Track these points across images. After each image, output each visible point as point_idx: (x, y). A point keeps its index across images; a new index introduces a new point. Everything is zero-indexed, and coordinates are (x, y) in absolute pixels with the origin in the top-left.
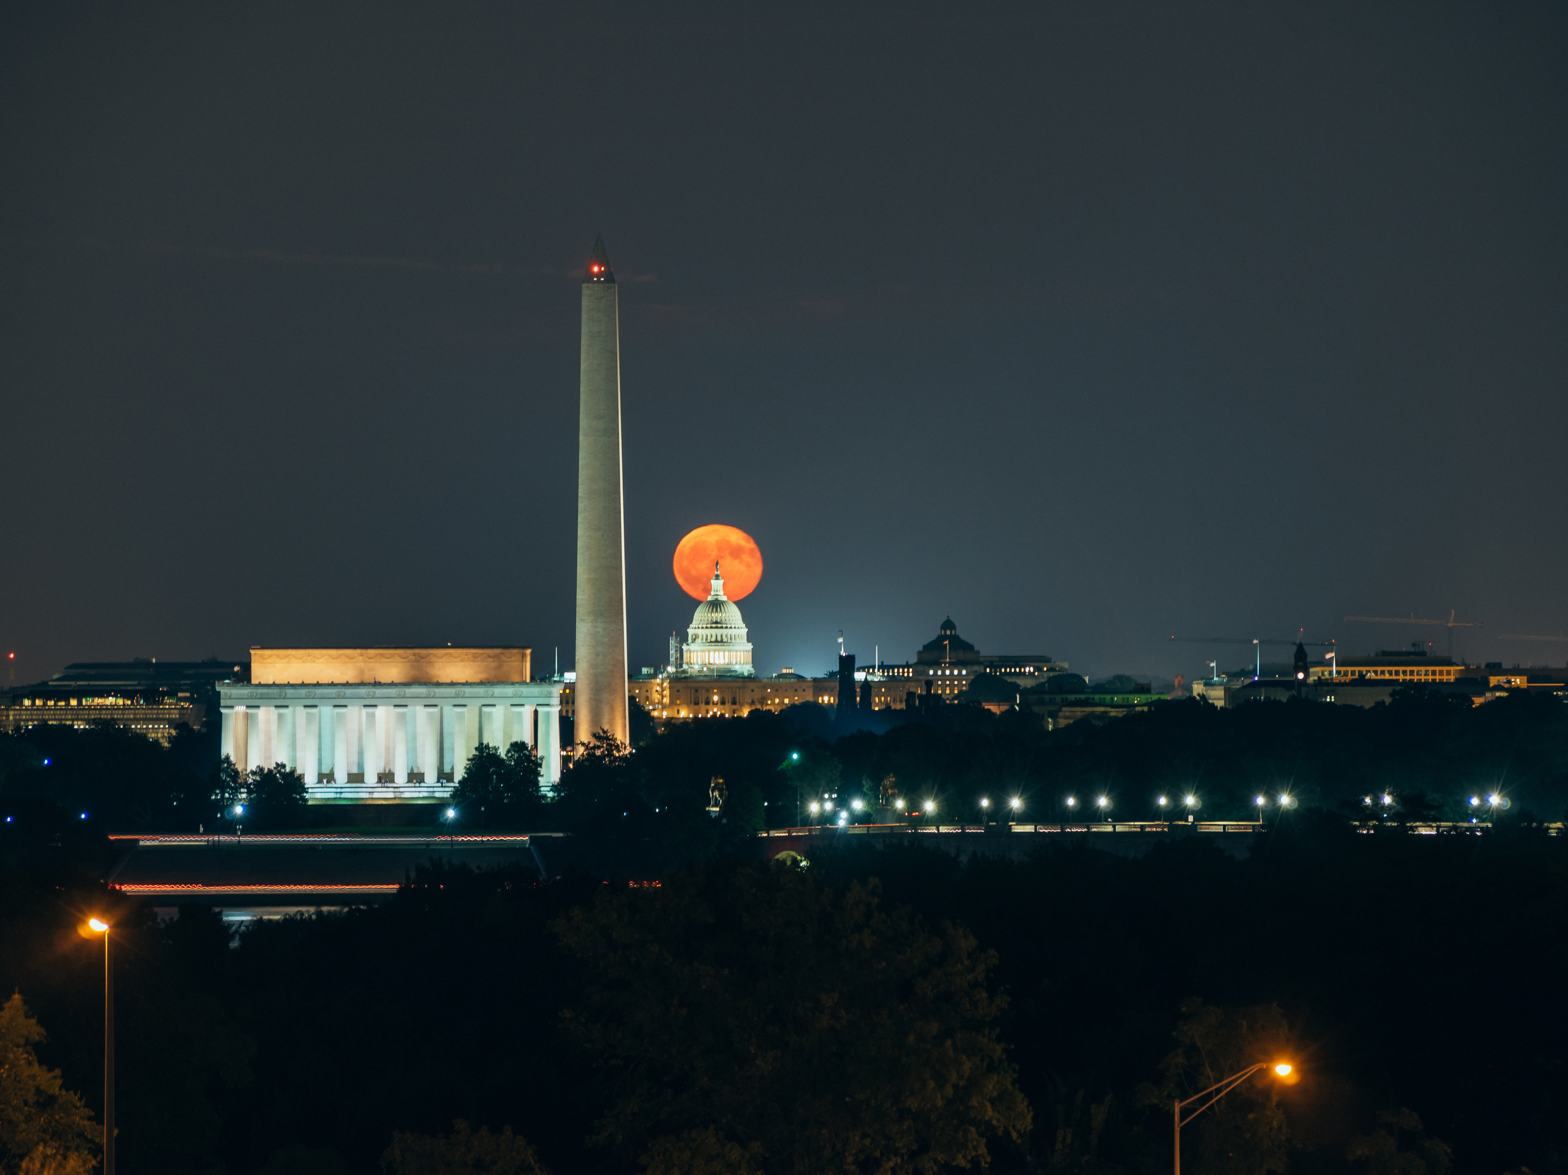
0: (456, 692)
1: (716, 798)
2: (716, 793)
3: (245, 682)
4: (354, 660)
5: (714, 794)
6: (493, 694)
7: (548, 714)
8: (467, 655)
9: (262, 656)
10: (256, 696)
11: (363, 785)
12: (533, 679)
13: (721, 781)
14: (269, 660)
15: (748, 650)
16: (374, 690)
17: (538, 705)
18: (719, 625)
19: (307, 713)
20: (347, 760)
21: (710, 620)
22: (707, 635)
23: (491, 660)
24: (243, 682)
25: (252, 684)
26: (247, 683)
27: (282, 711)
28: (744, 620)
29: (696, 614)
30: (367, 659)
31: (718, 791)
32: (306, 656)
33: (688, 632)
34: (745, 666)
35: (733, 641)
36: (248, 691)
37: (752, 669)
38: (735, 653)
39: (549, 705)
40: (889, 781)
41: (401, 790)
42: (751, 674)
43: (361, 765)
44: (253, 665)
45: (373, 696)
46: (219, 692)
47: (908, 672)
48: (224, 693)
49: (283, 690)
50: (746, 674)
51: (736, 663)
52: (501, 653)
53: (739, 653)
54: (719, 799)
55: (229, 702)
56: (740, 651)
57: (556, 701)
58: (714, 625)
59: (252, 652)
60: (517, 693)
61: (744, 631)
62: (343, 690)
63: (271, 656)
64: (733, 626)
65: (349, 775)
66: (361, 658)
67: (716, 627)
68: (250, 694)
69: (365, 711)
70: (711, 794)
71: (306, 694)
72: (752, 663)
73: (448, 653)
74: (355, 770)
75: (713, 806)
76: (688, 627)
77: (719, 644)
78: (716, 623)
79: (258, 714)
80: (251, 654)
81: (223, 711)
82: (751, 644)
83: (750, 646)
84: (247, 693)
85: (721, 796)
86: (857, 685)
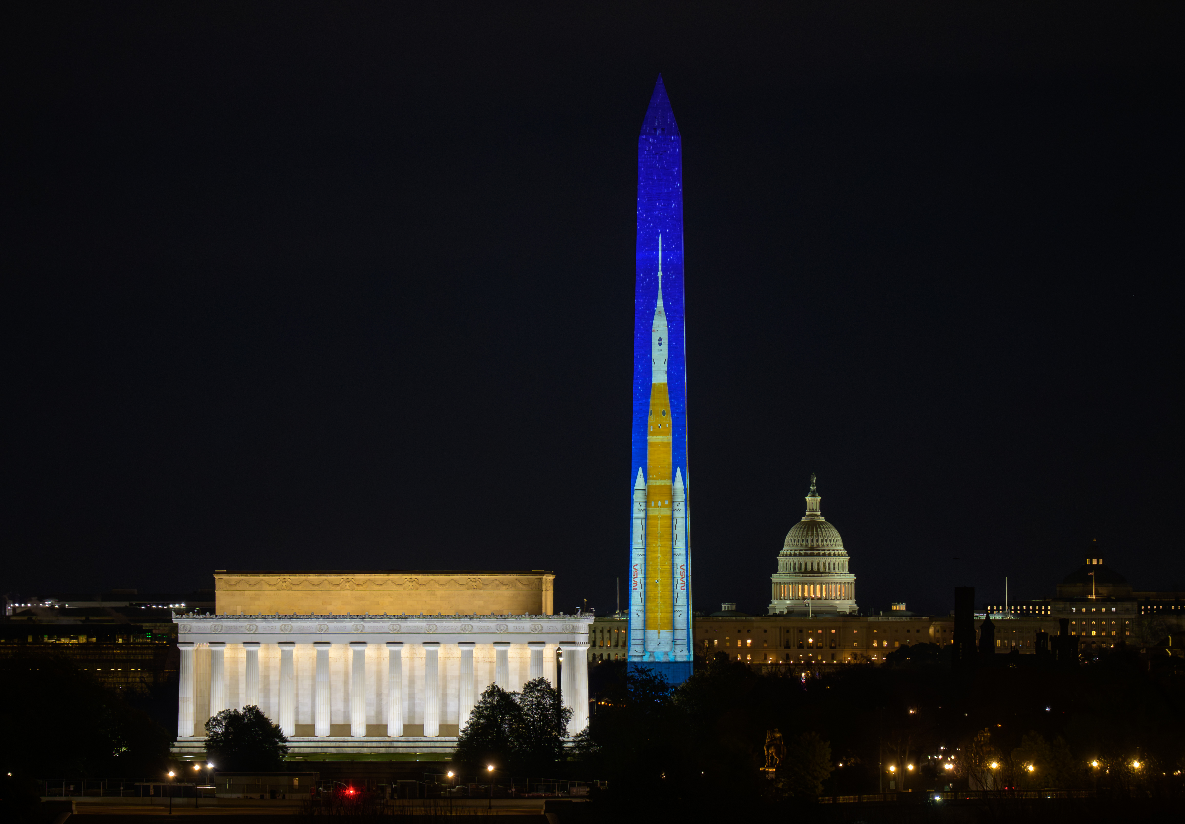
0: (461, 626)
1: (772, 757)
2: (772, 751)
3: (208, 613)
4: (338, 588)
5: (770, 752)
6: (507, 629)
7: (572, 655)
8: (476, 582)
9: (227, 582)
10: (221, 629)
11: (350, 739)
12: (556, 612)
13: (779, 735)
14: (237, 587)
15: (850, 582)
16: (362, 623)
17: (561, 643)
18: (815, 552)
19: (282, 651)
20: (331, 709)
21: (804, 545)
22: (801, 563)
23: (504, 588)
24: (205, 614)
25: (216, 616)
26: (211, 614)
27: (252, 648)
28: (845, 547)
29: (788, 538)
30: (355, 586)
31: (775, 748)
32: (281, 582)
33: (777, 560)
34: (846, 602)
35: (833, 571)
36: (212, 623)
37: (855, 605)
38: (834, 586)
39: (574, 643)
40: (984, 736)
41: (395, 744)
42: (854, 611)
43: (347, 715)
44: (217, 592)
45: (362, 631)
46: (177, 625)
47: (1046, 610)
48: (182, 626)
49: (254, 623)
50: (848, 611)
51: (836, 598)
52: (517, 579)
53: (839, 586)
54: (776, 757)
55: (189, 638)
56: (840, 583)
57: (583, 638)
58: (809, 552)
59: (217, 577)
60: (537, 628)
61: (845, 560)
62: (326, 623)
63: (238, 582)
64: (832, 553)
65: (332, 726)
66: (348, 584)
67: (812, 555)
68: (213, 626)
69: (351, 649)
70: (766, 751)
71: (281, 629)
72: (855, 599)
73: (453, 580)
74: (339, 721)
75: (768, 767)
76: (778, 554)
77: (815, 575)
78: (812, 548)
79: (223, 651)
80: (215, 578)
81: (181, 647)
82: (853, 575)
83: (852, 578)
84: (209, 628)
85: (778, 753)
86: (977, 626)
